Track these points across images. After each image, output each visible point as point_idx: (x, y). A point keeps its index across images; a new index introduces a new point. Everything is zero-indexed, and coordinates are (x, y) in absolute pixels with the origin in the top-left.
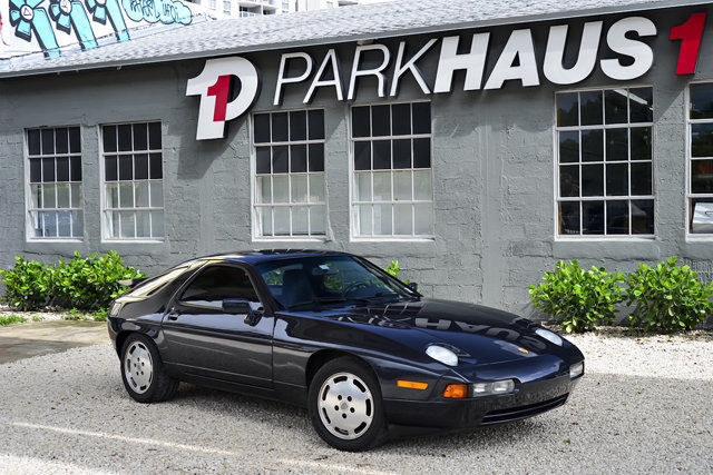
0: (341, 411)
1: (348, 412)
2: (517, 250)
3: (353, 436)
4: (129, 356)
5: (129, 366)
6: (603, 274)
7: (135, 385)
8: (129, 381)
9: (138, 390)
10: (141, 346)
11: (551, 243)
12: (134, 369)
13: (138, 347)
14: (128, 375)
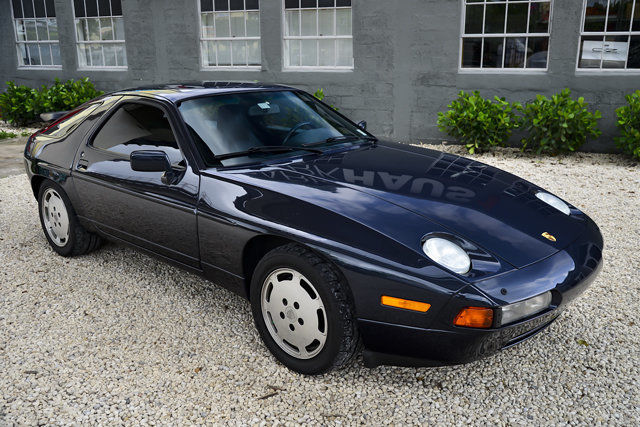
0: (287, 321)
1: (296, 324)
2: (424, 80)
3: (305, 355)
4: (46, 203)
5: (47, 214)
6: (504, 103)
7: (55, 236)
8: (49, 230)
9: (57, 241)
10: (55, 194)
11: (455, 75)
12: (52, 219)
13: (53, 195)
14: (48, 225)
